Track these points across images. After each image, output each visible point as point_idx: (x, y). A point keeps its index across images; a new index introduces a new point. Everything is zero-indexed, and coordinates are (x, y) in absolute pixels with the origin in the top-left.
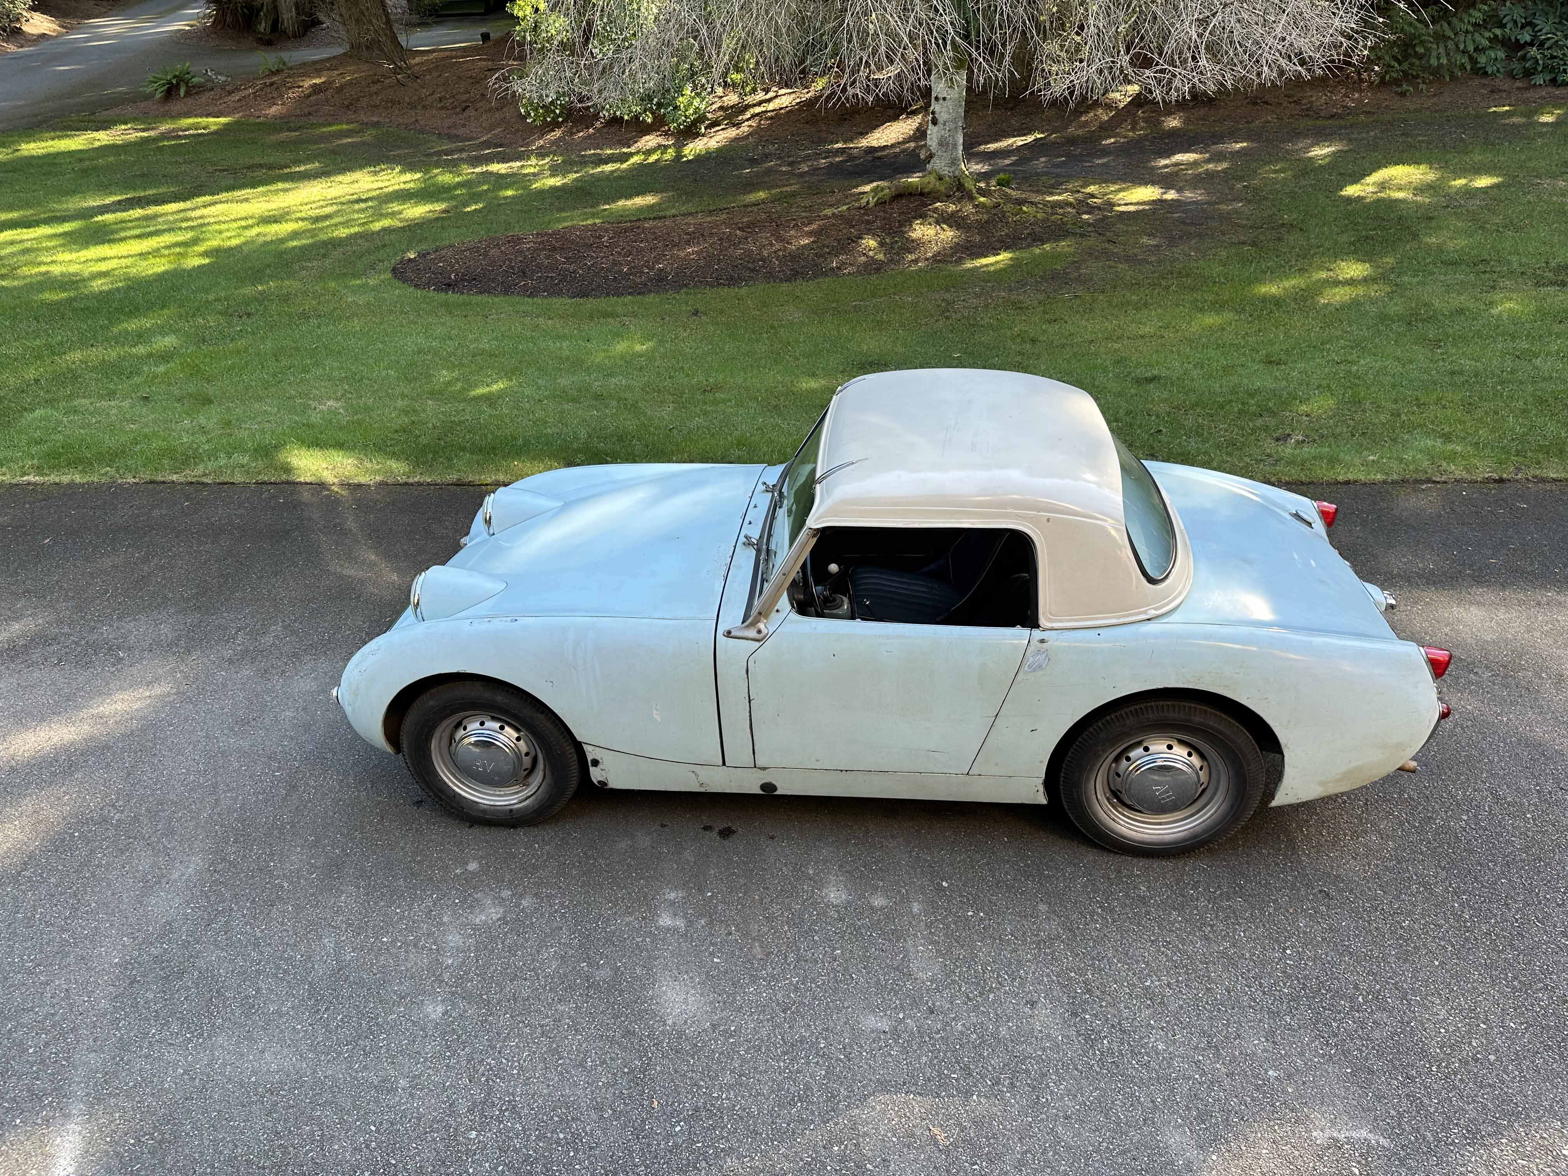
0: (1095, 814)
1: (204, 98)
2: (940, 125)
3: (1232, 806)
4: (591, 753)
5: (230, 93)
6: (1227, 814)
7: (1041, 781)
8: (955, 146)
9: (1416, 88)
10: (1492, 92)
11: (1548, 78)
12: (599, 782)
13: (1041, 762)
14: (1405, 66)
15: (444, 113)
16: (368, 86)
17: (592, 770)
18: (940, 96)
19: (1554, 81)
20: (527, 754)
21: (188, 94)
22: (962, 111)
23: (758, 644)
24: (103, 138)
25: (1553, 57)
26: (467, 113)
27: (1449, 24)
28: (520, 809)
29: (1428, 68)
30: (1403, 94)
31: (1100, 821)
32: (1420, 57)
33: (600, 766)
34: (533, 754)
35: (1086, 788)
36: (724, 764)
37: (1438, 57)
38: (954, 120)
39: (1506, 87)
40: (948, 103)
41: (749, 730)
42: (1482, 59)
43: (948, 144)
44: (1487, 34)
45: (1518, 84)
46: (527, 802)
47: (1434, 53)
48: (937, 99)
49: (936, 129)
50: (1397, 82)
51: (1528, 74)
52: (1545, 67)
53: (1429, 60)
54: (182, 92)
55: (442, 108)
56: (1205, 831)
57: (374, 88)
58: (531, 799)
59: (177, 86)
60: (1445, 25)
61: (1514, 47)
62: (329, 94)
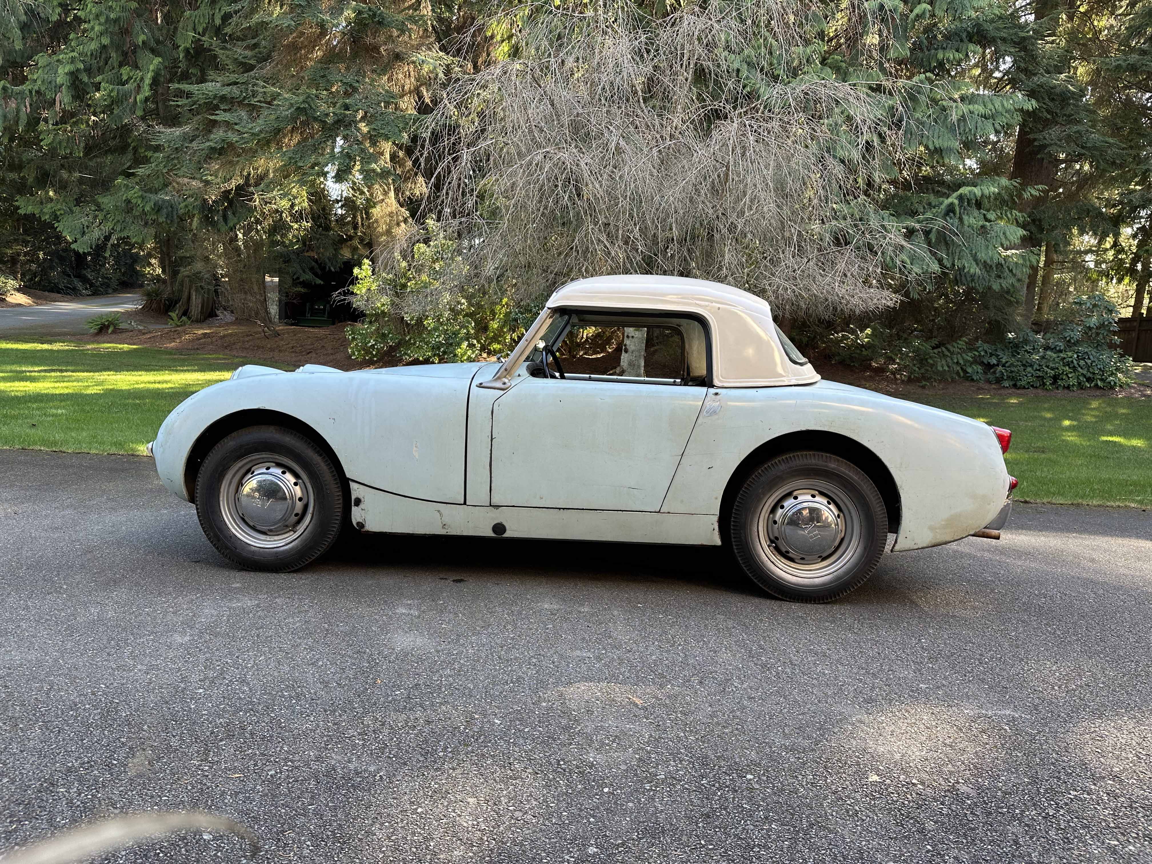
0: (759, 556)
1: (124, 335)
2: (629, 353)
3: (865, 548)
4: (357, 492)
5: (144, 334)
6: (862, 556)
7: (716, 518)
8: (639, 367)
9: (931, 383)
10: (978, 389)
11: (1011, 383)
12: (358, 523)
13: (716, 498)
14: (923, 371)
15: (293, 355)
16: (243, 337)
17: (354, 509)
18: (630, 335)
19: (1015, 386)
20: (300, 499)
21: (114, 332)
22: (644, 345)
23: (502, 392)
24: (45, 346)
25: (1012, 372)
26: (309, 356)
27: (946, 348)
28: (286, 550)
29: (938, 373)
30: (923, 387)
31: (763, 563)
32: (932, 366)
33: (362, 506)
34: (305, 501)
35: (751, 530)
36: (465, 503)
37: (942, 365)
38: (639, 351)
39: (986, 387)
40: (635, 340)
41: (488, 467)
42: (969, 370)
43: (634, 365)
44: (970, 354)
45: (993, 386)
46: (293, 543)
47: (939, 364)
48: (628, 337)
49: (627, 355)
50: (918, 380)
51: (999, 381)
52: (1008, 377)
53: (936, 368)
54: (110, 331)
55: (293, 352)
56: (846, 573)
57: (247, 339)
58: (296, 541)
59: (108, 327)
60: (944, 349)
61: (989, 367)
62: (214, 339)
